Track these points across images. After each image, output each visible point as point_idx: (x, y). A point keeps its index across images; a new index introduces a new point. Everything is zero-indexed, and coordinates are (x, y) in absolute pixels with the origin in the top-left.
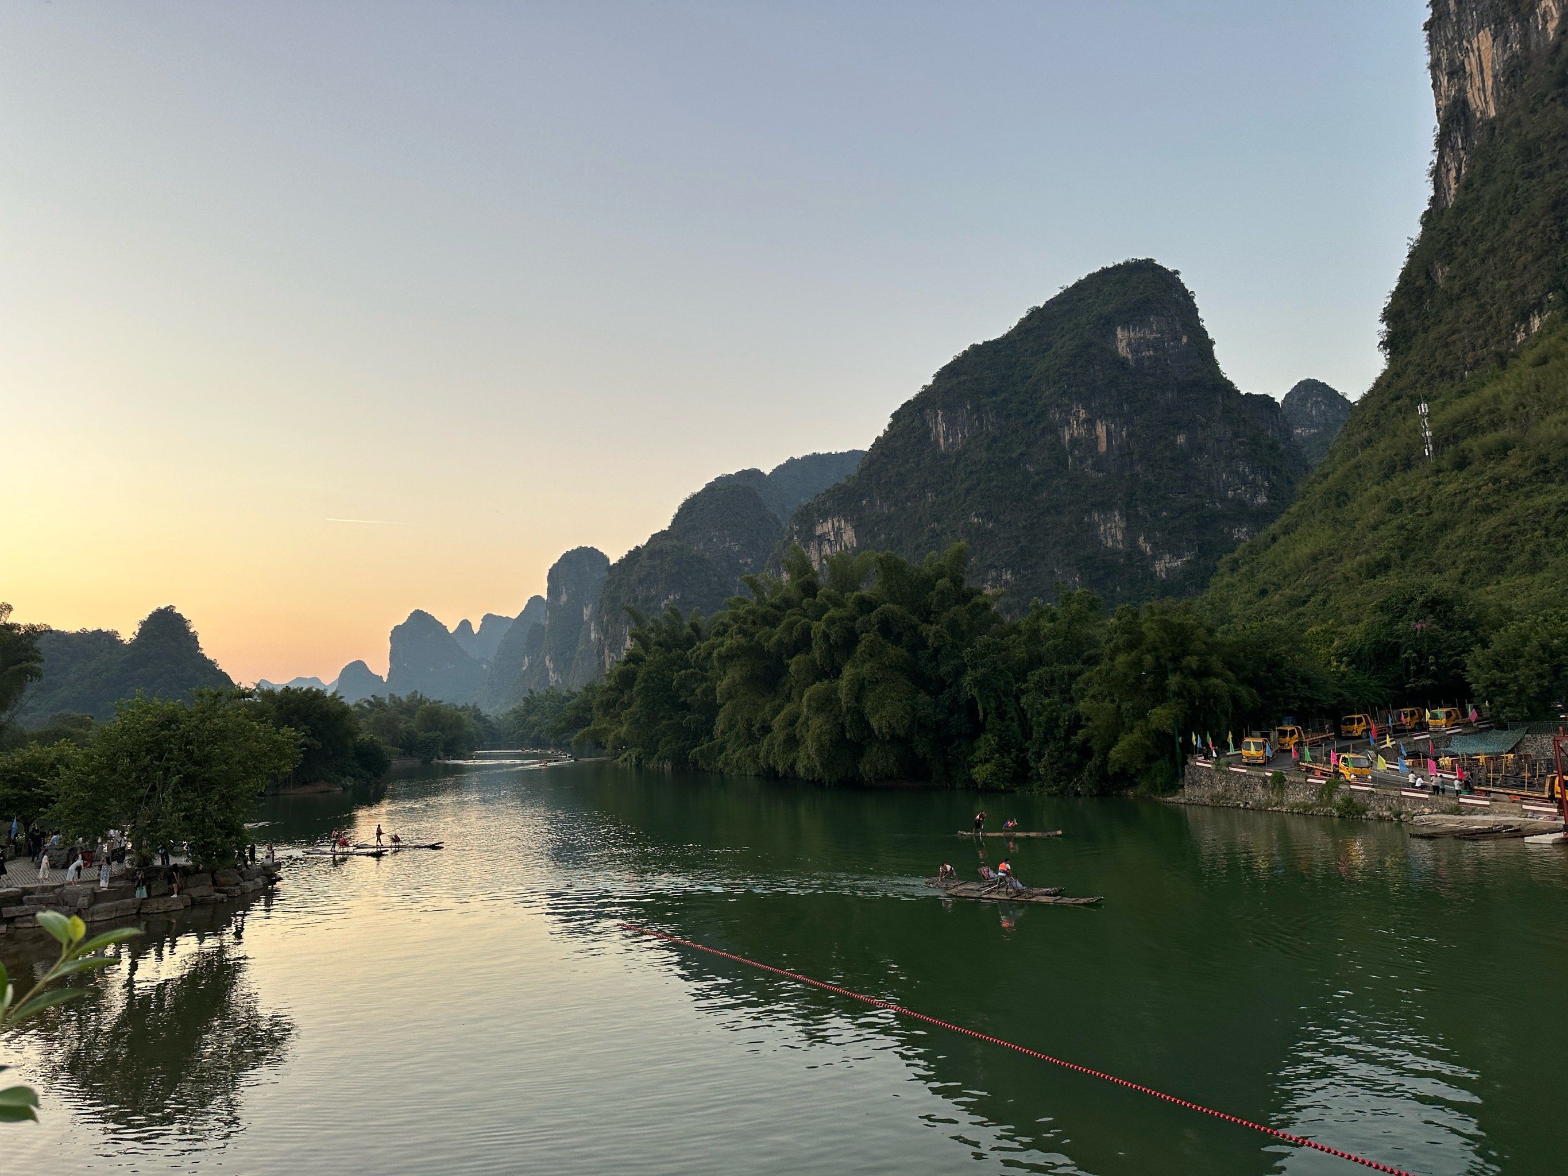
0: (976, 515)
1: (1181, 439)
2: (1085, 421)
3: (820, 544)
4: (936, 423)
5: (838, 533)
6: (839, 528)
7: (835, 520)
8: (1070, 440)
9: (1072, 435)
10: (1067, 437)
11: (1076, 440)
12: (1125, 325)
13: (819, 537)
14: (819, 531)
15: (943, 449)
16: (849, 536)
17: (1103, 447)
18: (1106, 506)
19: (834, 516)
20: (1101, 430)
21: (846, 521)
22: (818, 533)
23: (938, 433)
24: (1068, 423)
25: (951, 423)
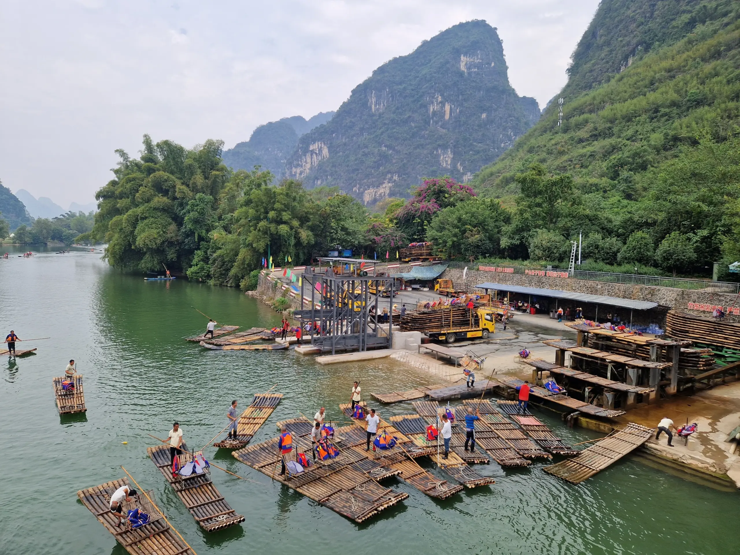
0: (385, 146)
1: (484, 116)
2: (441, 102)
3: (312, 155)
4: (371, 97)
5: (320, 150)
6: (321, 148)
7: (319, 143)
8: (432, 112)
9: (434, 109)
10: (431, 110)
11: (435, 111)
12: (465, 54)
13: (311, 151)
14: (311, 148)
15: (373, 111)
16: (325, 151)
17: (447, 117)
18: (445, 147)
19: (318, 141)
20: (447, 107)
21: (324, 144)
22: (310, 149)
23: (372, 102)
24: (433, 103)
25: (378, 98)
